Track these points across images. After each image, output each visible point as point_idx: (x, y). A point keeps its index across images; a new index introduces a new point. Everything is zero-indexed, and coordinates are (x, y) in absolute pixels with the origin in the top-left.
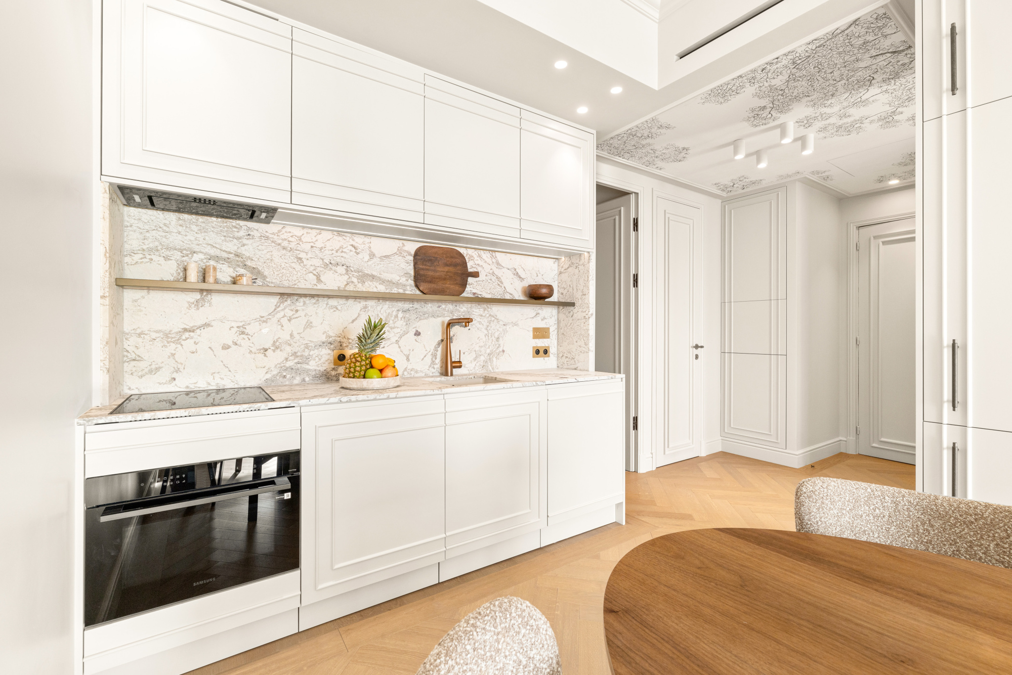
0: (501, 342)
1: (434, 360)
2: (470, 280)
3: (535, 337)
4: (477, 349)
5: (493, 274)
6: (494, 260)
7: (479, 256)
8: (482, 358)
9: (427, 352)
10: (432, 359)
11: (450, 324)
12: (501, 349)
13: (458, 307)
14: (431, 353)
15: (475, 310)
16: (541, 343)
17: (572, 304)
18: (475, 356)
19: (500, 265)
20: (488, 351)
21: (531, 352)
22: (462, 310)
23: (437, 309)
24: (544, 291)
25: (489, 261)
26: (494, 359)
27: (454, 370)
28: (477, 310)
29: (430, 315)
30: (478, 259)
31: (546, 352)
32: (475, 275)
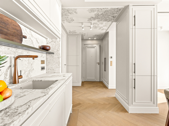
0: (33, 66)
1: (6, 77)
2: (24, 39)
3: (42, 63)
4: (25, 69)
5: (30, 39)
6: (31, 33)
7: (26, 30)
8: (27, 73)
9: (2, 73)
10: (5, 76)
11: (17, 58)
12: (33, 68)
13: (17, 50)
14: (4, 73)
15: (24, 52)
16: (43, 65)
17: (53, 53)
18: (24, 72)
19: (32, 36)
20: (29, 70)
21: (41, 68)
22: (19, 52)
23: (7, 50)
24: (48, 48)
25: (29, 33)
26: (31, 72)
27: (20, 80)
28: (25, 53)
29: (4, 53)
30: (25, 31)
31: (44, 68)
32: (25, 37)
